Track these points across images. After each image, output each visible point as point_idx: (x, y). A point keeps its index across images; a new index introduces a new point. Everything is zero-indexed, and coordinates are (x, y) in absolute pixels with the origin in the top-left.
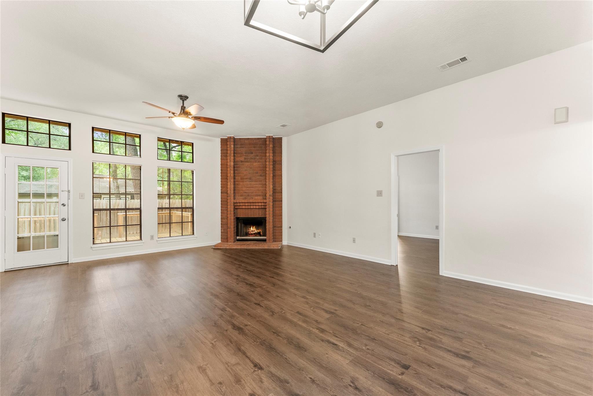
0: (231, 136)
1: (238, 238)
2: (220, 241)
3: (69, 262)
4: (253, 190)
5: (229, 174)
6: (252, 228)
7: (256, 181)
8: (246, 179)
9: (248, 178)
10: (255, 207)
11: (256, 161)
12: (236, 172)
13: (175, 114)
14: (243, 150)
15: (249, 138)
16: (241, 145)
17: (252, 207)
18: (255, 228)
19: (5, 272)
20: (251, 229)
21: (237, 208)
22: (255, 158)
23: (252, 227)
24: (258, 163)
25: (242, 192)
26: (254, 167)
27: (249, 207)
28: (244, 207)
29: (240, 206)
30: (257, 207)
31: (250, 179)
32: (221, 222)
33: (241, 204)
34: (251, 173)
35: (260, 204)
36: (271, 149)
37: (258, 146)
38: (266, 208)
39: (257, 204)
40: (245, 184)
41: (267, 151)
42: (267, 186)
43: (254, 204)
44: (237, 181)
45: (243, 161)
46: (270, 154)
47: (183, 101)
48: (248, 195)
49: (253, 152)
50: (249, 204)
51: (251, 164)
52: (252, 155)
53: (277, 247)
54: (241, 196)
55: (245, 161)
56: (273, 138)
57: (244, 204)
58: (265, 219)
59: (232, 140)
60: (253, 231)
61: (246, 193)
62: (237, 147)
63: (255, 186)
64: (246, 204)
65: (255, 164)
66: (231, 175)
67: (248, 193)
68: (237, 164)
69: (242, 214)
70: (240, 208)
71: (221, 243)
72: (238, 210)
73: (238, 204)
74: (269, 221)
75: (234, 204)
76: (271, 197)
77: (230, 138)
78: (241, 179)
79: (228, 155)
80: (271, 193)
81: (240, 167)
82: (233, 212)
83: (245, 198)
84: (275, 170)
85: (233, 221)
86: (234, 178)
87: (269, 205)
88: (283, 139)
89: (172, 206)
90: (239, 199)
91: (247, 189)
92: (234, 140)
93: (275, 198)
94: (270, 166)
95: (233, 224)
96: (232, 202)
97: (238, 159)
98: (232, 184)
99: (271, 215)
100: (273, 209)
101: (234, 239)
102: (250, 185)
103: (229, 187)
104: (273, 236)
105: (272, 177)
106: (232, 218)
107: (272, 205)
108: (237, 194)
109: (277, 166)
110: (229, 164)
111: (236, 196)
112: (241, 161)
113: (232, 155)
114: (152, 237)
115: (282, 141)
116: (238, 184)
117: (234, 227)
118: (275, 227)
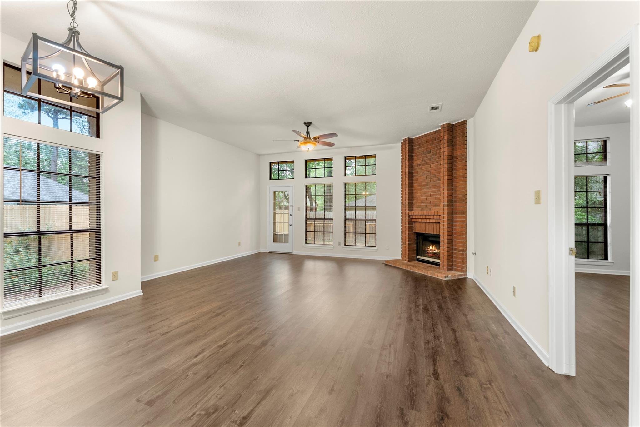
0: (406, 138)
1: (419, 257)
2: (400, 257)
3: (293, 253)
4: (430, 198)
5: (405, 182)
6: (431, 248)
7: (434, 188)
8: (424, 185)
10: (431, 221)
11: (434, 161)
12: (414, 178)
13: (300, 141)
14: (421, 150)
15: (426, 134)
16: (419, 144)
17: (428, 221)
18: (435, 247)
19: (269, 253)
22: (433, 158)
23: (431, 246)
24: (436, 164)
25: (420, 202)
26: (431, 170)
27: (425, 221)
28: (420, 220)
29: (417, 219)
30: (434, 221)
31: (427, 185)
32: (402, 236)
33: (417, 217)
34: (429, 177)
35: (435, 217)
36: (446, 141)
37: (436, 141)
38: (440, 223)
39: (432, 217)
41: (442, 146)
42: (442, 194)
43: (430, 217)
44: (416, 189)
45: (421, 164)
46: (445, 150)
47: (308, 127)
48: (426, 206)
49: (431, 151)
50: (424, 217)
51: (429, 166)
52: (430, 154)
53: (442, 277)
54: (419, 206)
56: (453, 125)
57: (419, 217)
58: (440, 235)
59: (407, 142)
60: (433, 250)
61: (424, 203)
62: (415, 149)
63: (433, 193)
64: (422, 217)
65: (432, 166)
68: (415, 169)
69: (419, 228)
70: (417, 221)
71: (400, 260)
72: (416, 223)
73: (414, 217)
74: (443, 241)
75: (409, 216)
76: (446, 208)
77: (405, 140)
78: (419, 186)
79: (404, 160)
80: (446, 203)
81: (418, 172)
82: (407, 226)
83: (422, 210)
84: (456, 169)
85: (407, 236)
86: (409, 186)
87: (443, 218)
88: (467, 123)
89: (357, 218)
90: (417, 211)
91: (425, 199)
92: (409, 142)
93: (456, 209)
94: (445, 165)
95: (407, 239)
96: (407, 214)
97: (416, 162)
98: (407, 193)
99: (446, 232)
100: (453, 225)
101: (409, 257)
102: (427, 192)
103: (404, 196)
104: (448, 262)
105: (447, 180)
106: (407, 232)
107: (446, 218)
108: (415, 205)
109: (459, 164)
110: (404, 170)
111: (414, 207)
112: (419, 165)
113: (407, 159)
114: (339, 244)
115: (466, 126)
116: (416, 192)
117: (409, 244)
118: (456, 249)
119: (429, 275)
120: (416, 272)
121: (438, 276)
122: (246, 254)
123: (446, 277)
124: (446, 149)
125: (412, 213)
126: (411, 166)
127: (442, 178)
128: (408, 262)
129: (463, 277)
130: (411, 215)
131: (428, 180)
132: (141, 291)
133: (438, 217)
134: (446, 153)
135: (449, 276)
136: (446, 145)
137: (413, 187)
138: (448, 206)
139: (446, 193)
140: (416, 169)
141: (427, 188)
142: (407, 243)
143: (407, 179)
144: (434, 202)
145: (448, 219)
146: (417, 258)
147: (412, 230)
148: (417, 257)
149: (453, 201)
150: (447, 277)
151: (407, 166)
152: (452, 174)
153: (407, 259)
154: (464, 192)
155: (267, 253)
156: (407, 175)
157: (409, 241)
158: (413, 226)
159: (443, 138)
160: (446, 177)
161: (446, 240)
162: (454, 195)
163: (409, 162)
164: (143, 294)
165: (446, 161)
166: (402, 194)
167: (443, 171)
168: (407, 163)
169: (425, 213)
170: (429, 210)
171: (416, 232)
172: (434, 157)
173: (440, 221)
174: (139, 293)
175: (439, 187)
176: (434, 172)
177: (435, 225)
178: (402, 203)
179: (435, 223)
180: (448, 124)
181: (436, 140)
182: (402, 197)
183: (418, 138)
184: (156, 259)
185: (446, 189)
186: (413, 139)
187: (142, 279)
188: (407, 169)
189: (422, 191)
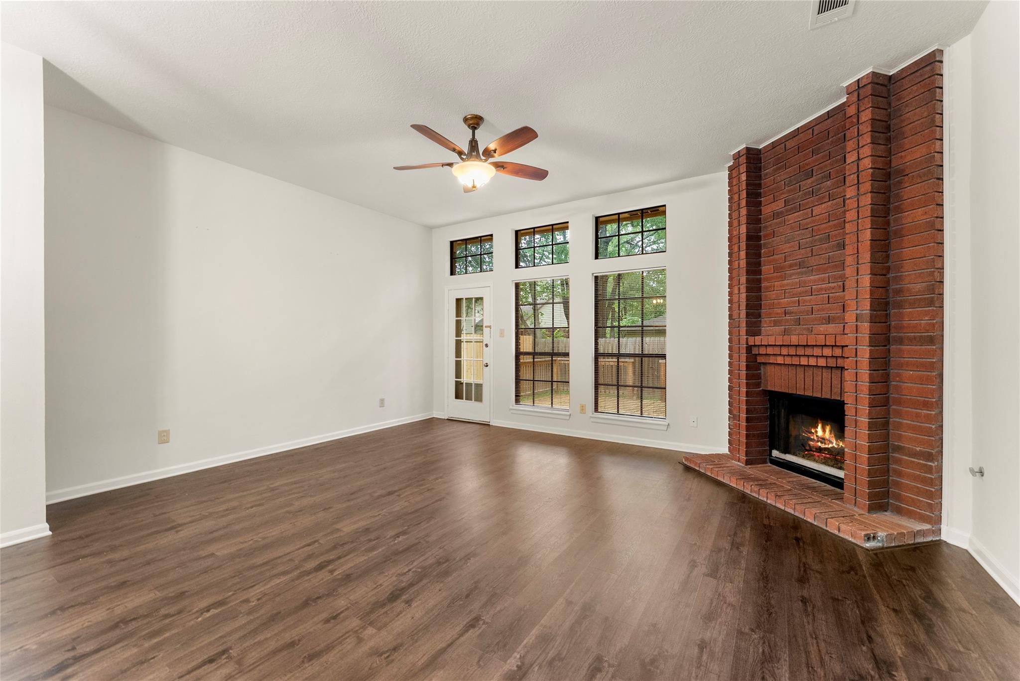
1: (775, 453)
2: (724, 449)
3: (491, 424)
4: (810, 301)
5: (737, 262)
7: (824, 271)
8: (791, 266)
9: (796, 264)
10: (813, 362)
11: (823, 197)
12: (763, 251)
14: (783, 175)
16: (777, 161)
17: (804, 361)
19: (448, 419)
20: (816, 432)
21: (766, 363)
22: (819, 189)
23: (820, 426)
24: (831, 202)
25: (779, 311)
26: (814, 221)
27: (795, 361)
28: (780, 360)
29: (772, 357)
30: (822, 362)
31: (801, 265)
33: (770, 351)
34: (807, 243)
35: (827, 352)
36: (866, 128)
38: (842, 369)
39: (817, 351)
40: (787, 285)
41: (850, 145)
42: (850, 283)
43: (809, 351)
44: (767, 279)
45: (782, 213)
46: (861, 155)
47: (474, 129)
48: (798, 322)
49: (812, 171)
50: (792, 351)
51: (807, 214)
52: (810, 181)
54: (776, 323)
55: (787, 211)
56: (890, 77)
57: (777, 351)
58: (841, 404)
59: (743, 160)
60: (823, 439)
61: (790, 313)
62: (767, 174)
63: (820, 286)
64: (784, 351)
65: (817, 210)
66: (741, 262)
67: (796, 313)
68: (766, 227)
69: (778, 380)
70: (771, 361)
72: (768, 368)
73: (762, 351)
74: (856, 421)
75: (749, 348)
76: (865, 326)
77: (737, 157)
78: (777, 269)
79: (735, 206)
80: (866, 308)
81: (774, 234)
82: (744, 373)
83: (786, 332)
84: (899, 210)
85: (744, 398)
86: (748, 272)
87: (856, 356)
88: (946, 59)
89: (622, 351)
90: (770, 334)
91: (794, 302)
92: (747, 158)
93: (900, 328)
94: (862, 198)
95: (744, 407)
96: (743, 341)
97: (767, 210)
98: (743, 289)
99: (864, 396)
100: (888, 375)
101: (747, 454)
102: (801, 284)
103: (735, 299)
104: (871, 485)
105: (869, 242)
106: (744, 390)
107: (868, 355)
108: (765, 321)
109: (911, 191)
110: (735, 233)
111: (764, 324)
112: (776, 215)
113: (743, 203)
114: (583, 409)
115: (941, 68)
116: (771, 287)
117: (748, 420)
118: (899, 449)
119: (809, 520)
120: (769, 501)
121: (839, 531)
122: (398, 422)
123: (868, 538)
124: (866, 151)
125: (758, 340)
126: (755, 220)
127: (850, 240)
128: (746, 464)
129: (929, 539)
130: (755, 346)
131: (802, 251)
132: (47, 526)
133: (838, 352)
134: (867, 163)
135: (881, 534)
136: (867, 139)
137: (761, 275)
138: (873, 320)
139: (866, 280)
140: (768, 226)
141: (802, 273)
142: (743, 415)
143: (743, 254)
144: (823, 310)
145: (872, 358)
146: (770, 455)
147: (758, 385)
148: (771, 453)
149: (887, 304)
150: (874, 537)
151: (744, 220)
152: (888, 223)
153: (743, 457)
154: (932, 274)
155: (444, 419)
156: (743, 245)
157: (748, 411)
158: (760, 373)
159: (855, 120)
160: (867, 235)
161: (864, 420)
162: (893, 286)
163: (748, 211)
164: (50, 533)
165: (867, 186)
166: (730, 294)
167: (856, 218)
168: (744, 212)
169: (794, 340)
170: (805, 332)
171: (769, 388)
172: (822, 185)
173: (847, 363)
174: (43, 530)
175: (842, 265)
176: (824, 225)
177: (826, 374)
178: (730, 317)
179: (827, 367)
180: (874, 74)
181: (828, 139)
182: (730, 301)
183: (774, 145)
184: (164, 438)
185: (865, 269)
186: (759, 151)
187: (48, 498)
188: (743, 229)
189: (785, 282)
